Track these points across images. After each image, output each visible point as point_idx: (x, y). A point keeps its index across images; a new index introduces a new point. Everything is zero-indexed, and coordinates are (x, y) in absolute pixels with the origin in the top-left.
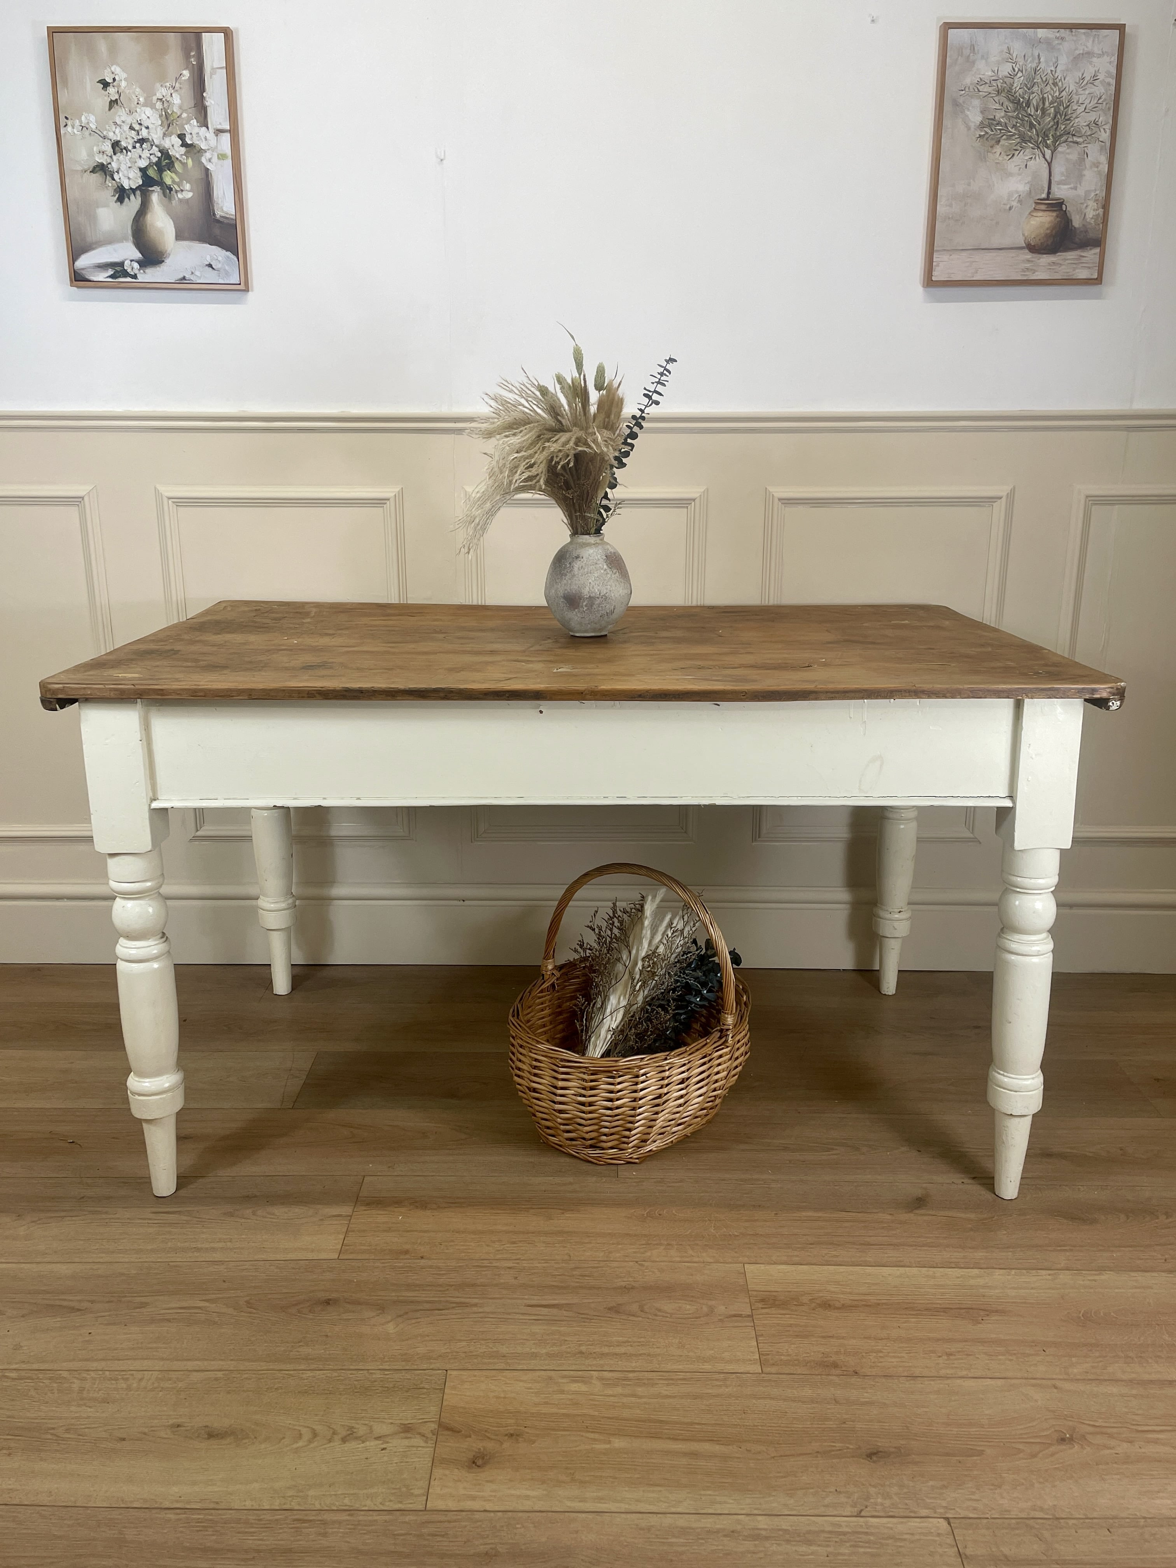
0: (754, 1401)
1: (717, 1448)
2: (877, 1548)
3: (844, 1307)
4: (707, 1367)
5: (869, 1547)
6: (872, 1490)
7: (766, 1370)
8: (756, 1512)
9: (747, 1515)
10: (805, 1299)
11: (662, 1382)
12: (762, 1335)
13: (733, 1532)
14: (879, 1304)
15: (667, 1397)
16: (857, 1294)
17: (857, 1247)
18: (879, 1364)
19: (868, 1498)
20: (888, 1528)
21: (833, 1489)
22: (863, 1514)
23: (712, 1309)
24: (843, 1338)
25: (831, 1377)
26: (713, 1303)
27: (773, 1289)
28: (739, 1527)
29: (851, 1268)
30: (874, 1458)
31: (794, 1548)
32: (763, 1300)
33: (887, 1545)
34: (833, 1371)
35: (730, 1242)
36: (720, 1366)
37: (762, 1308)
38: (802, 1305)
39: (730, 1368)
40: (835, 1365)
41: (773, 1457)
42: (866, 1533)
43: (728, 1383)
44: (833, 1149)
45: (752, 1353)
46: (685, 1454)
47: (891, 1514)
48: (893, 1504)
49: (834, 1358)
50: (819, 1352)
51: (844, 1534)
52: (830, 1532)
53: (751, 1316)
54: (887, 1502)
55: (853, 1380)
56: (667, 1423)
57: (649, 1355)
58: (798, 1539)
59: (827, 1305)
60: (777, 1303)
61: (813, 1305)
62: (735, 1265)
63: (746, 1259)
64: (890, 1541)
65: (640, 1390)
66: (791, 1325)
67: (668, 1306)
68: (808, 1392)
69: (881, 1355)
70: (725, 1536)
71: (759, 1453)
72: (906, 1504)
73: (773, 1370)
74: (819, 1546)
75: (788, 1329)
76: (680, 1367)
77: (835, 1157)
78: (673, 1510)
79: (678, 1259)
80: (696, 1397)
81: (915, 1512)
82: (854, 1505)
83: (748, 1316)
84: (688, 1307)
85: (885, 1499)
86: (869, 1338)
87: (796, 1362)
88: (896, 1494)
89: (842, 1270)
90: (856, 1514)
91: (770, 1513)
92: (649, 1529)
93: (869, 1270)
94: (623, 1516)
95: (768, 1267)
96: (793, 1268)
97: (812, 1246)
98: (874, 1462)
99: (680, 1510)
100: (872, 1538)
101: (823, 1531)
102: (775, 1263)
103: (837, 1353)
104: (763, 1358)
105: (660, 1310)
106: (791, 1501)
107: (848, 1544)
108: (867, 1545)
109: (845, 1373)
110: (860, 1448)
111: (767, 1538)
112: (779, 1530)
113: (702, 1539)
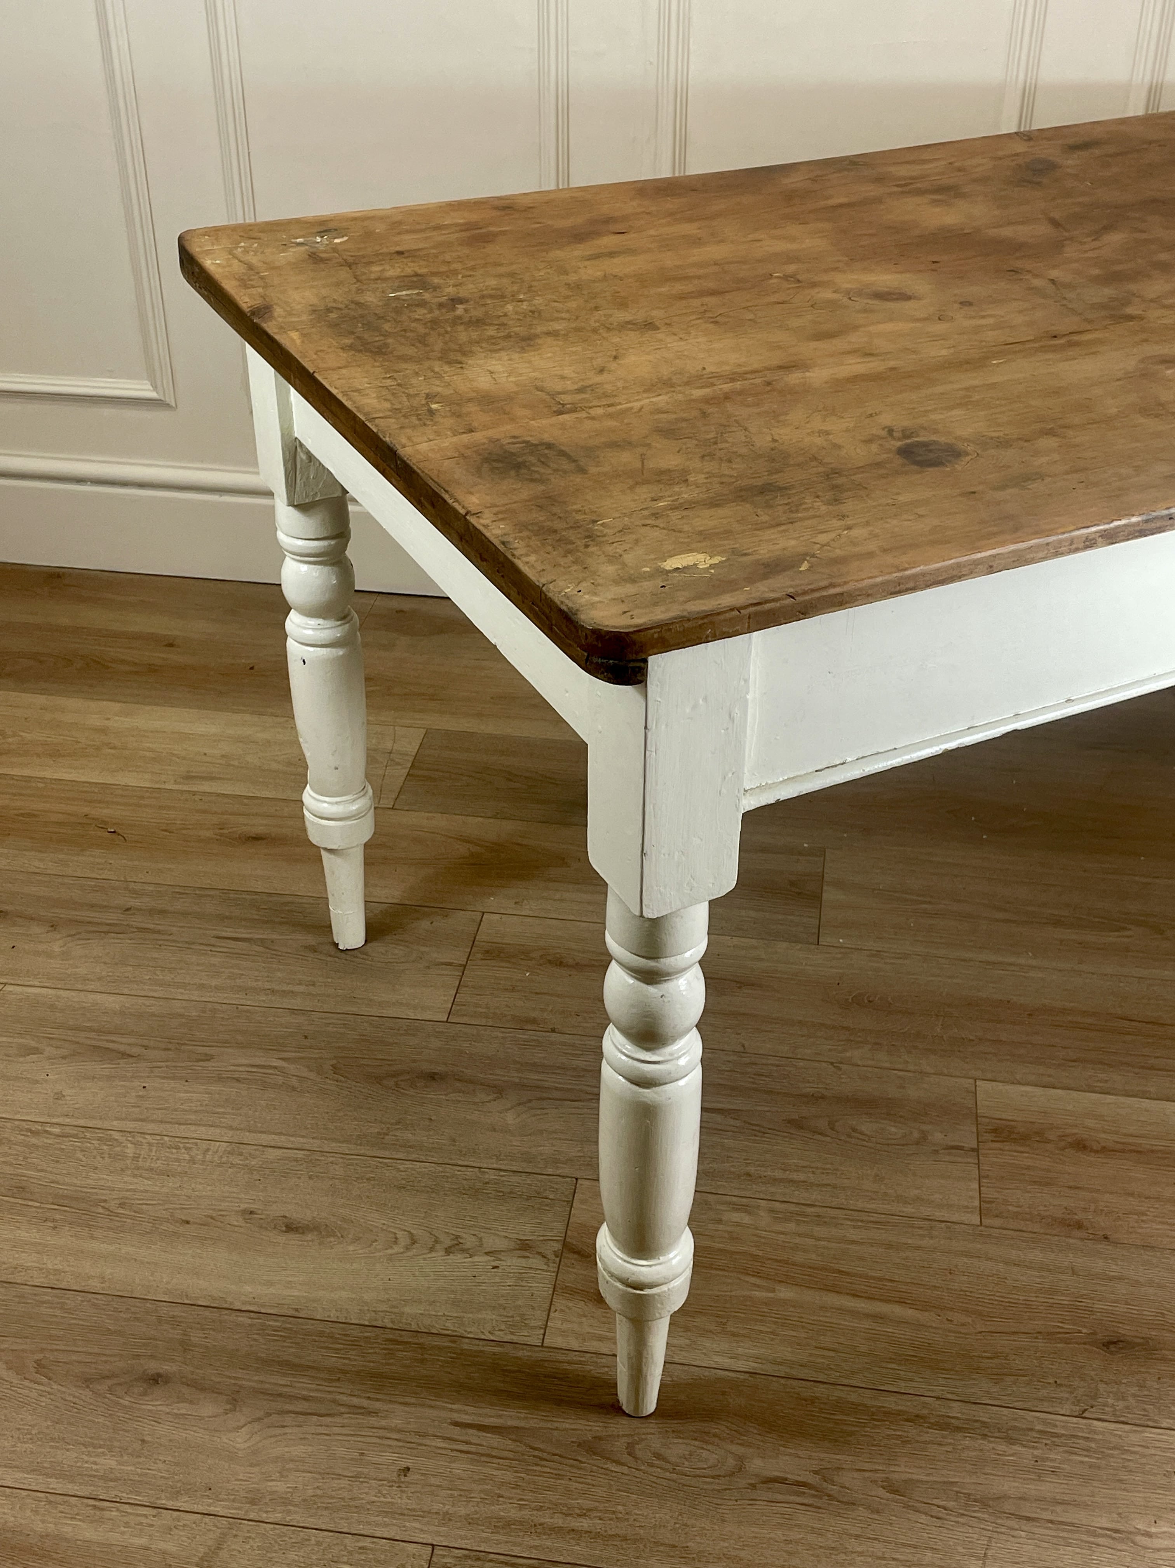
0: (965, 1260)
1: (909, 1313)
2: (1098, 1458)
3: (1104, 1150)
4: (909, 1210)
5: (1086, 1456)
6: (1102, 1387)
7: (986, 1221)
8: (949, 1396)
9: (938, 1398)
10: (1052, 1135)
11: (849, 1223)
12: (987, 1177)
13: (917, 1416)
14: (1153, 1151)
15: (853, 1242)
16: (1125, 1135)
17: (1137, 1070)
18: (1139, 1231)
19: (1095, 1397)
20: (1116, 1435)
21: (1051, 1381)
22: (1086, 1415)
23: (924, 1138)
24: (1098, 1191)
25: (1071, 1241)
26: (924, 1127)
27: (1010, 1118)
28: (925, 1412)
29: (1122, 1099)
30: (1112, 1348)
31: (991, 1445)
32: (995, 1131)
33: (1112, 1456)
34: (1077, 1233)
35: (961, 1049)
36: (926, 1211)
37: (992, 1141)
38: (1048, 1141)
39: (938, 1214)
40: (1079, 1225)
41: (981, 1332)
42: (1086, 1439)
43: (935, 1233)
44: (1125, 929)
45: (971, 1198)
46: (867, 1316)
47: (1122, 1419)
48: (1127, 1407)
49: (1080, 1216)
50: (1060, 1205)
51: (1057, 1435)
52: (1040, 1432)
53: (976, 1150)
54: (1121, 1405)
55: (1101, 1246)
56: (847, 1274)
57: (835, 1187)
58: (997, 1434)
59: (1081, 1146)
60: (1014, 1136)
61: (1062, 1144)
62: (963, 1080)
63: (978, 1074)
64: (1116, 1452)
65: (820, 1231)
66: (1028, 1168)
67: (867, 1126)
68: (1036, 1256)
69: (1144, 1218)
70: (907, 1420)
71: (963, 1325)
72: (1145, 1410)
73: (997, 1222)
74: (1024, 1446)
75: (1024, 1171)
76: (873, 1206)
77: (1126, 940)
78: (846, 1382)
79: (887, 1065)
80: (889, 1246)
81: (1155, 1421)
82: (1077, 1402)
83: (973, 1150)
84: (893, 1129)
85: (1118, 1400)
86: (1132, 1194)
87: (1028, 1216)
88: (1134, 1396)
89: (1108, 1101)
90: (1077, 1414)
91: (966, 1399)
92: (812, 1401)
93: (1146, 1103)
94: (783, 1381)
95: (1009, 1087)
96: (1039, 1091)
97: (1074, 1064)
98: (1111, 1353)
99: (854, 1383)
100: (1093, 1445)
101: (1031, 1430)
102: (1020, 1083)
103: (1085, 1210)
104: (984, 1205)
105: (854, 1130)
106: (995, 1389)
107: (1061, 1449)
108: (1085, 1453)
109: (1091, 1236)
110: (1095, 1333)
111: (958, 1429)
112: (977, 1421)
113: (878, 1420)
